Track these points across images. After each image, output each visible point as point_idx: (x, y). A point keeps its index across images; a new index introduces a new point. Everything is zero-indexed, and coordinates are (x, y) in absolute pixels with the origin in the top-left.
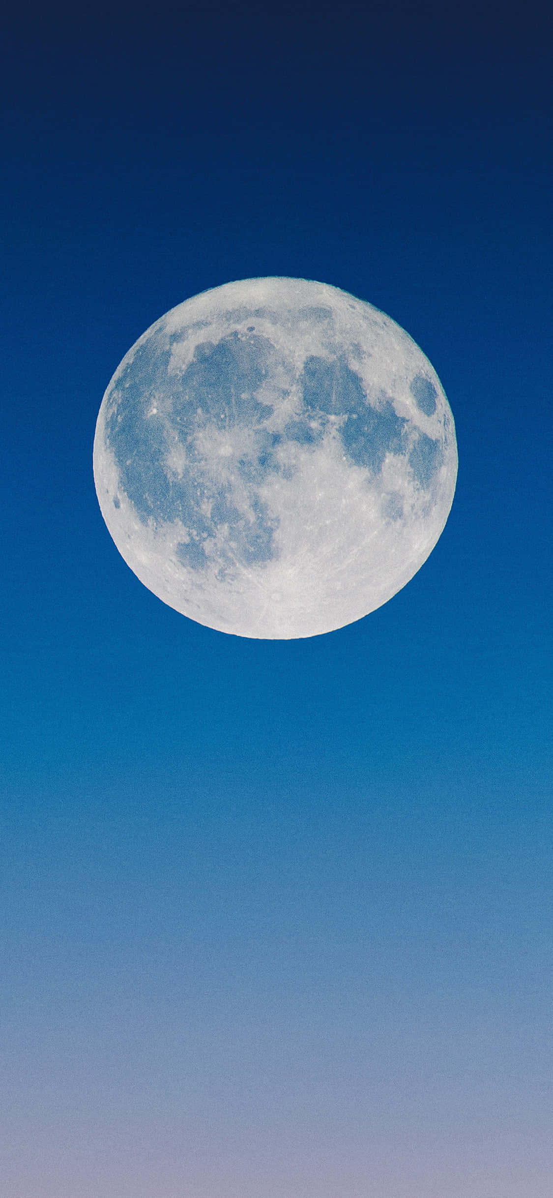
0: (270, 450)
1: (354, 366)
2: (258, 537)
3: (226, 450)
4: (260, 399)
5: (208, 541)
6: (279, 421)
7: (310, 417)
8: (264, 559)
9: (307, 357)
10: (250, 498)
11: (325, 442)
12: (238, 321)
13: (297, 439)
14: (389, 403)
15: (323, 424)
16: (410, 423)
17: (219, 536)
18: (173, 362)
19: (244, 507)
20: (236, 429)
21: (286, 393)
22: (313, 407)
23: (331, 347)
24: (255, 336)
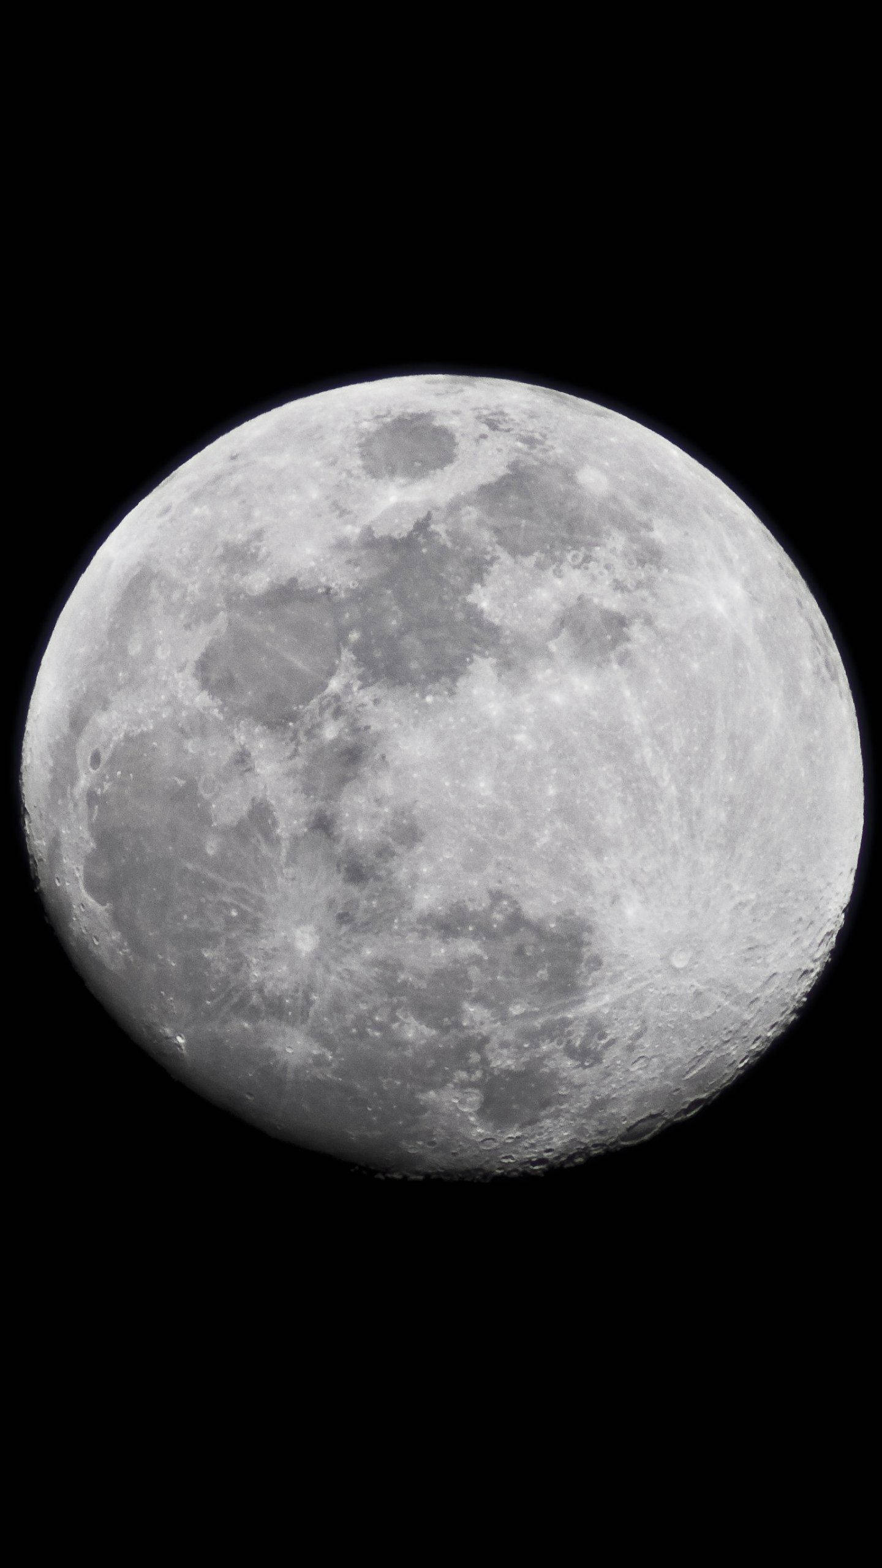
0: (339, 849)
2: (520, 951)
3: (306, 939)
5: (490, 1057)
6: (290, 801)
7: (310, 733)
8: (576, 958)
9: (195, 675)
10: (424, 934)
11: (376, 726)
12: (73, 779)
13: (343, 780)
15: (338, 713)
16: (435, 515)
17: (485, 1030)
19: (440, 952)
20: (270, 898)
22: (293, 717)
23: (203, 613)
24: (112, 760)
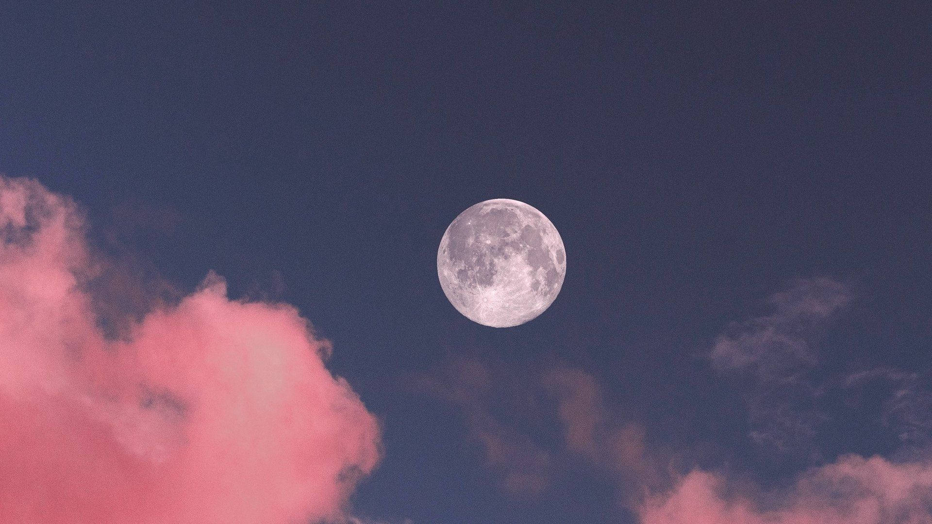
0: (503, 247)
1: (542, 234)
2: (488, 275)
3: (488, 242)
4: (507, 230)
5: (470, 271)
6: (510, 239)
7: (520, 242)
8: (486, 284)
9: (527, 225)
10: (490, 260)
11: (522, 252)
13: (514, 247)
14: (549, 251)
15: (524, 246)
16: (552, 262)
17: (475, 270)
18: (482, 211)
19: (487, 263)
20: (495, 237)
21: (516, 232)
22: (523, 240)
23: (536, 226)
24: (513, 212)
